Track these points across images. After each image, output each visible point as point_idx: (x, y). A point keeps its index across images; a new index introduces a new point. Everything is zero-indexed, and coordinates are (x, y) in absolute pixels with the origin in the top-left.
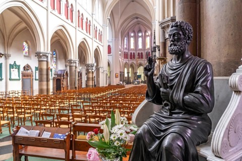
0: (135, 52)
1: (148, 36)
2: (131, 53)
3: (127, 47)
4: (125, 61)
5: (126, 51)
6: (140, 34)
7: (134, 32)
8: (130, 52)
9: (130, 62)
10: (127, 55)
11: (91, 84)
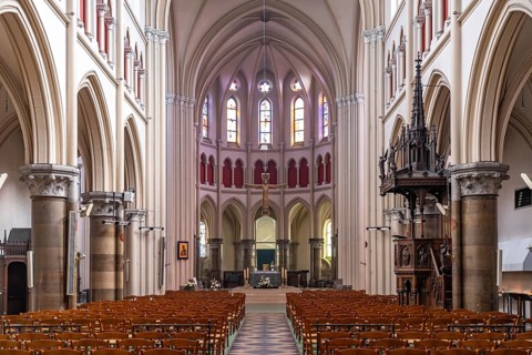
0: (243, 157)
1: (300, 94)
2: (228, 161)
3: (213, 137)
4: (202, 194)
5: (209, 152)
6: (265, 88)
7: (240, 76)
8: (224, 155)
9: (225, 198)
10: (211, 166)
11: (111, 285)
